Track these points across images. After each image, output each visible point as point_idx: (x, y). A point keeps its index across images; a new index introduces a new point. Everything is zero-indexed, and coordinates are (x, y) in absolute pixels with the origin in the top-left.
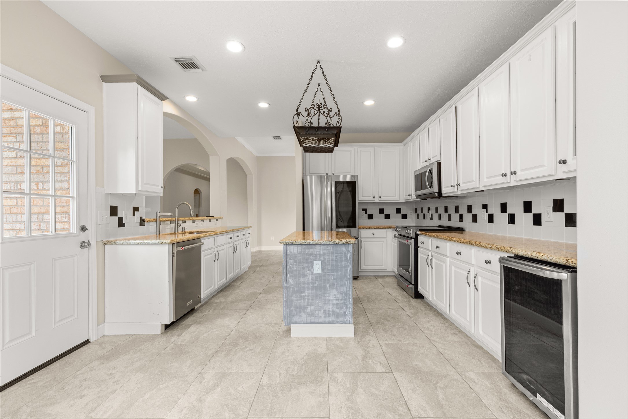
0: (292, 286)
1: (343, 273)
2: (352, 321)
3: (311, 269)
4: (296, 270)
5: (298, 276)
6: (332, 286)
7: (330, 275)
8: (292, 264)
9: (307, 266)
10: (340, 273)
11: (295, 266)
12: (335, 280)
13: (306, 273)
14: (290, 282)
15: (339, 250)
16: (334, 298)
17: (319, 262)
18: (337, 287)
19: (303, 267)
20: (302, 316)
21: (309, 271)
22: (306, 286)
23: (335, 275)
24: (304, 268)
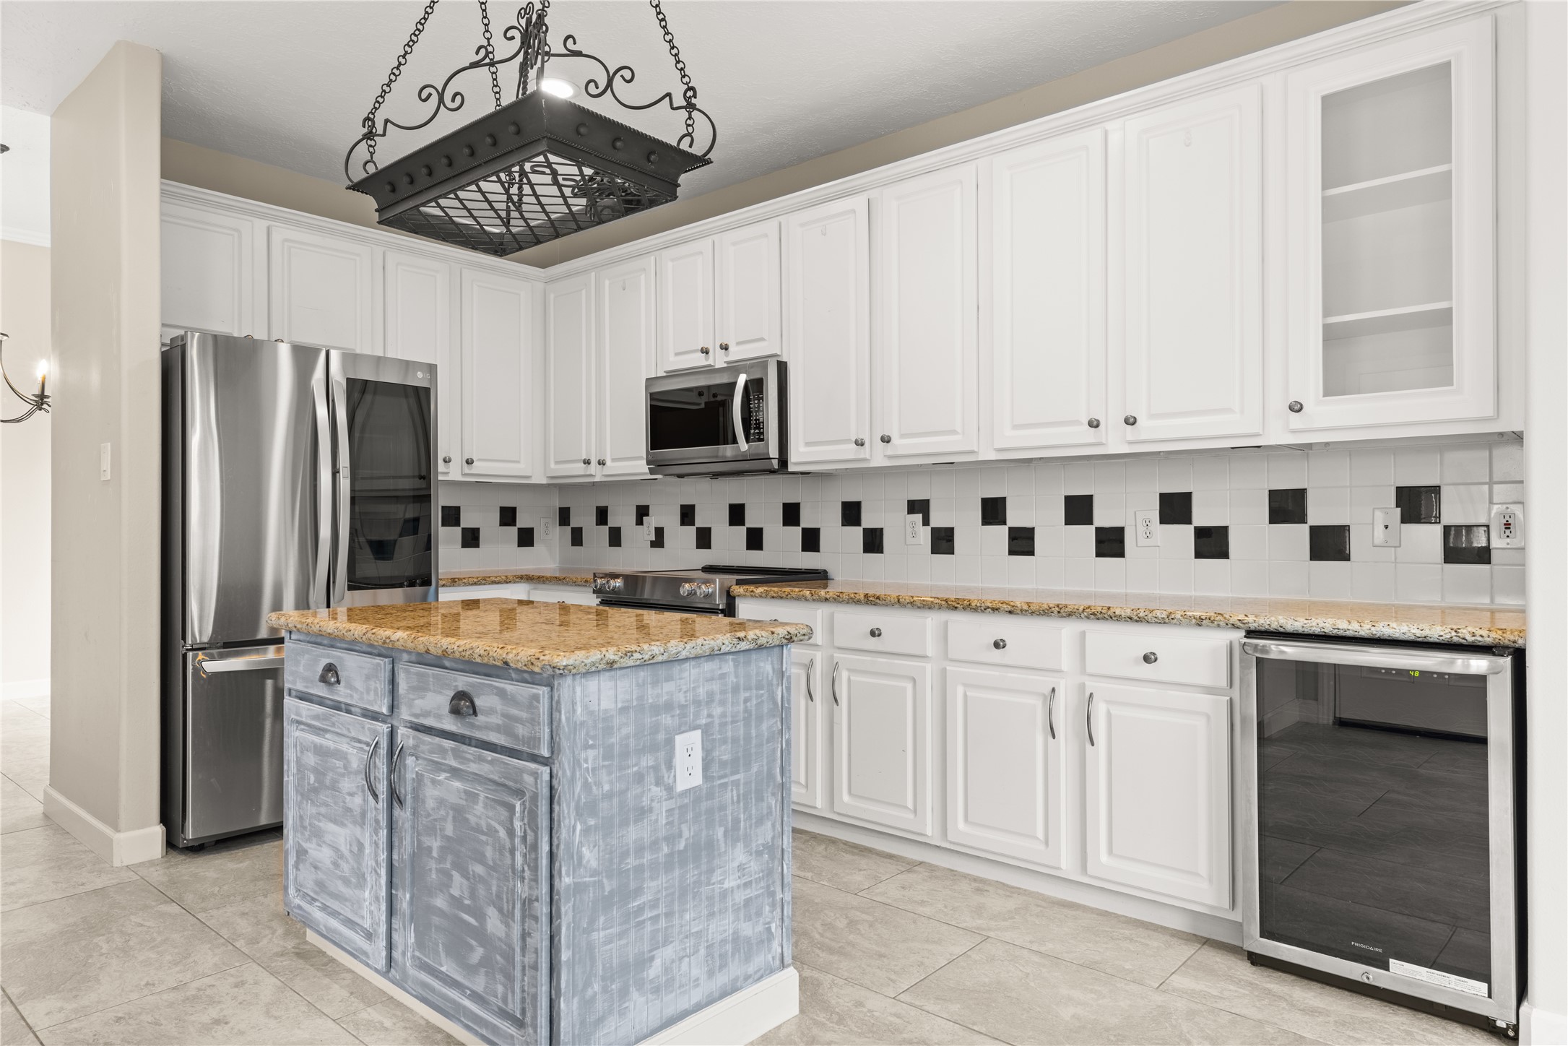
0: (591, 876)
1: (765, 768)
2: (790, 952)
3: (666, 776)
4: (609, 796)
5: (617, 820)
6: (733, 834)
7: (726, 783)
8: (594, 769)
9: (651, 763)
10: (755, 769)
11: (605, 778)
12: (742, 804)
13: (646, 802)
14: (584, 862)
15: (755, 672)
16: (739, 881)
17: (696, 736)
18: (748, 830)
19: (635, 773)
20: (632, 1007)
21: (657, 784)
22: (648, 857)
23: (742, 781)
24: (640, 778)
